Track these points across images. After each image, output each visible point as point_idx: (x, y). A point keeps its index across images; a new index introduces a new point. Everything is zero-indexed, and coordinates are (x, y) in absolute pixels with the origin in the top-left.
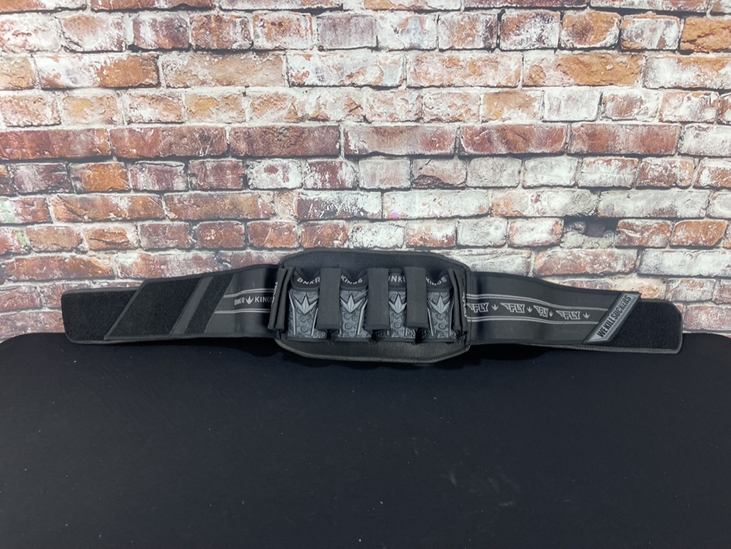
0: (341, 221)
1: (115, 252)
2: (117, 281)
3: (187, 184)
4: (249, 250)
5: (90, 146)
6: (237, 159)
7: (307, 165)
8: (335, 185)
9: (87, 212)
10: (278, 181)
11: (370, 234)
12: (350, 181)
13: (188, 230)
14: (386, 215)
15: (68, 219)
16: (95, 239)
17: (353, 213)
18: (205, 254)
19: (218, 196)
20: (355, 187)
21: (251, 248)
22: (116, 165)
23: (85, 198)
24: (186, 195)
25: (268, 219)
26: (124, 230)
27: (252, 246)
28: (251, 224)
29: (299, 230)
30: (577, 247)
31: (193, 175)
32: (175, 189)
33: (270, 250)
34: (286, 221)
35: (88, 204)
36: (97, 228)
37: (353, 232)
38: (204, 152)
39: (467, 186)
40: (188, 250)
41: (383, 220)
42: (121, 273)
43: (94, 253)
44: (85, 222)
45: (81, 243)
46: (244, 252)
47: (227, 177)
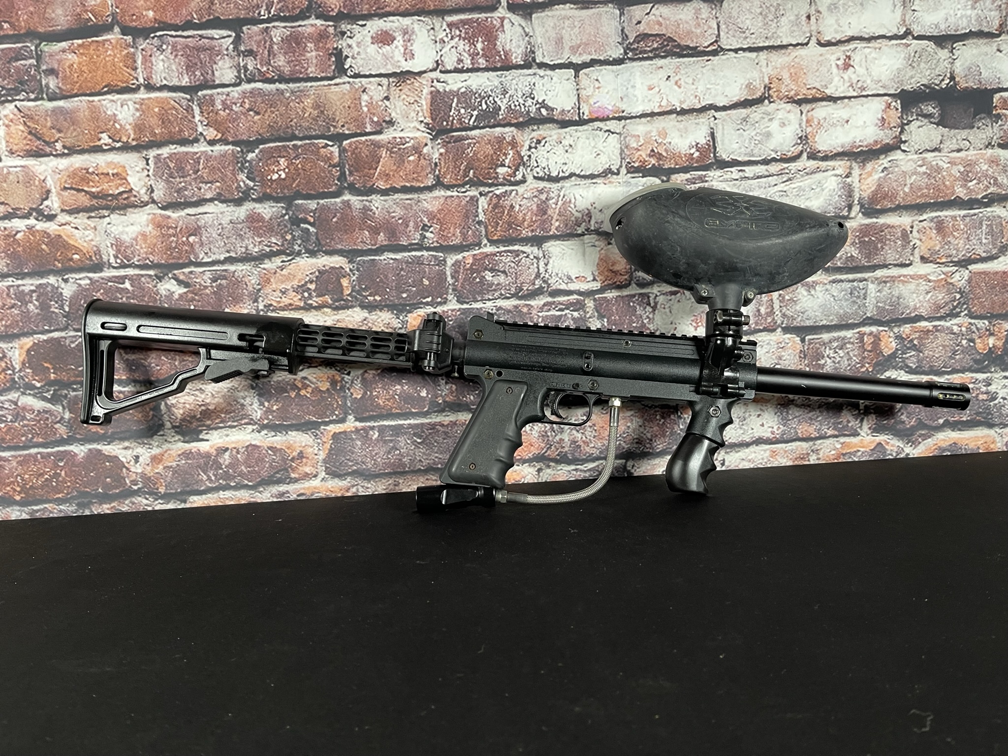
0: (507, 129)
1: (106, 213)
2: (108, 273)
3: (239, 72)
4: (347, 197)
5: (78, 10)
6: (325, 21)
7: (445, 26)
8: (495, 63)
9: (62, 135)
10: (396, 59)
11: (560, 149)
12: (519, 51)
13: (239, 163)
14: (586, 113)
15: (27, 151)
16: (71, 188)
17: (528, 112)
18: (268, 209)
19: (292, 92)
20: (529, 63)
21: (350, 194)
22: (118, 40)
23: (61, 110)
24: (235, 92)
25: (380, 132)
26: (124, 167)
27: (353, 189)
28: (350, 144)
29: (435, 151)
30: (933, 151)
31: (250, 53)
32: (217, 82)
33: (385, 193)
34: (411, 135)
35: (65, 120)
36: (77, 165)
37: (530, 148)
38: (268, 10)
39: (722, 49)
40: (238, 202)
41: (581, 122)
42: (116, 257)
43: (67, 218)
44: (55, 156)
45: (47, 199)
46: (338, 200)
47: (308, 55)
